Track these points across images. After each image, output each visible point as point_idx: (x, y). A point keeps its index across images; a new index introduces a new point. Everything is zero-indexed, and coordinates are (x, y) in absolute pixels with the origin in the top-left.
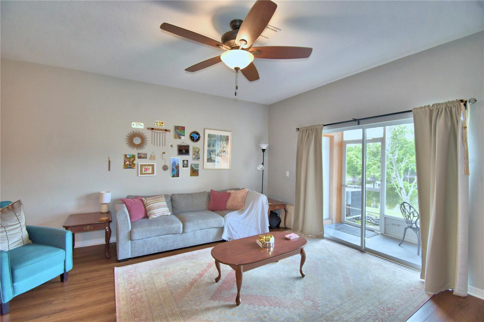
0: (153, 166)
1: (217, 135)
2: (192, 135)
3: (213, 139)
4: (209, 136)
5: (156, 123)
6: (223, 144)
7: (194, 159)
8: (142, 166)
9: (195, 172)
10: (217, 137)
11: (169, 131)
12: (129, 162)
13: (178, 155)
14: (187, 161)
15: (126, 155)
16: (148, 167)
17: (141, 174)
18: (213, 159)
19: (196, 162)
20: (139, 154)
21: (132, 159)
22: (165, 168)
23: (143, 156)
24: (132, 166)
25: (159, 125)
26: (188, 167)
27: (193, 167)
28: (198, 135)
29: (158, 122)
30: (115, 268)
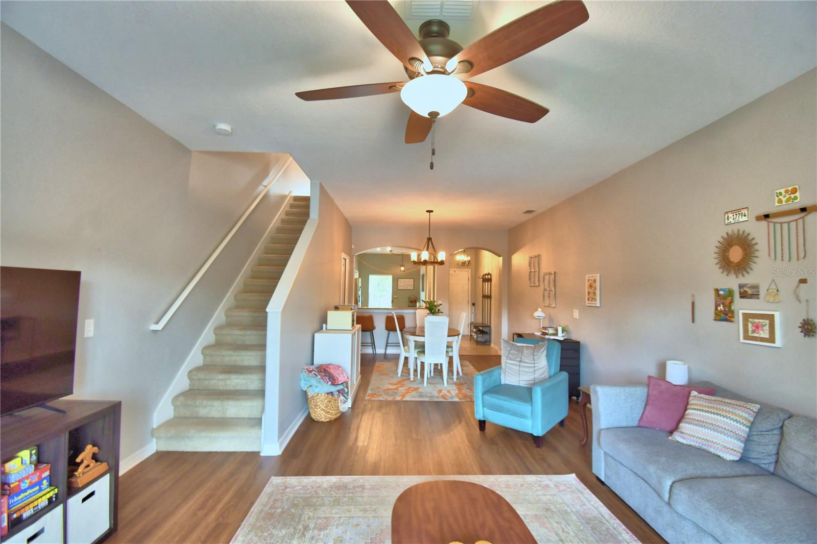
0: (771, 318)
5: (777, 198)
8: (746, 317)
12: (723, 307)
15: (717, 291)
16: (762, 321)
17: (744, 338)
20: (741, 286)
21: (730, 298)
22: (808, 328)
23: (750, 291)
24: (729, 315)
25: (784, 200)
29: (782, 191)
30: (574, 475)
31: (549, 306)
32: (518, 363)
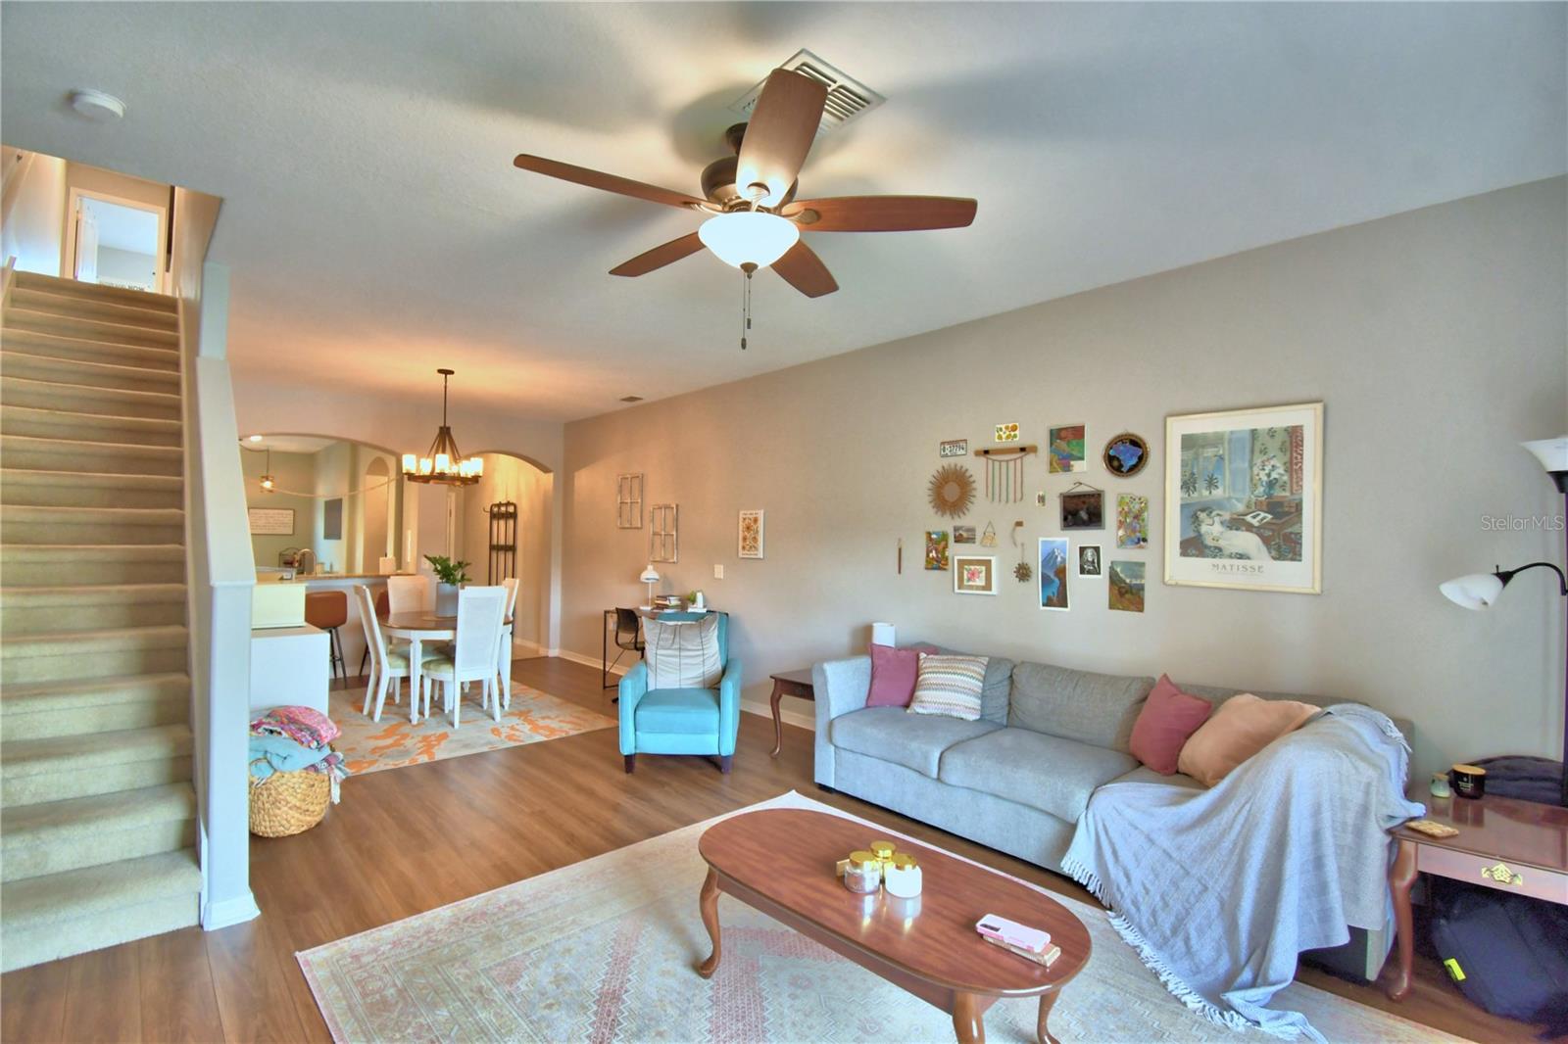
0: (987, 564)
1: (1232, 432)
2: (1112, 453)
3: (1209, 452)
4: (1189, 442)
5: (997, 434)
6: (1268, 469)
7: (1122, 543)
8: (962, 563)
9: (1127, 592)
10: (1230, 441)
11: (1034, 449)
12: (936, 553)
13: (1062, 529)
14: (1097, 549)
15: (929, 534)
16: (977, 567)
17: (959, 588)
18: (1209, 542)
19: (1133, 554)
20: (956, 529)
21: (943, 543)
22: (1023, 573)
23: (965, 535)
24: (942, 562)
25: (1004, 436)
26: (1099, 573)
27: (1121, 575)
28: (1140, 446)
29: (1003, 426)
30: (794, 791)
31: (665, 561)
32: (677, 653)
